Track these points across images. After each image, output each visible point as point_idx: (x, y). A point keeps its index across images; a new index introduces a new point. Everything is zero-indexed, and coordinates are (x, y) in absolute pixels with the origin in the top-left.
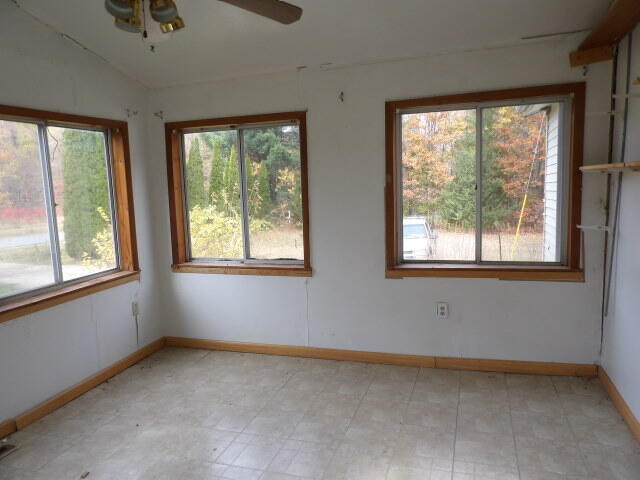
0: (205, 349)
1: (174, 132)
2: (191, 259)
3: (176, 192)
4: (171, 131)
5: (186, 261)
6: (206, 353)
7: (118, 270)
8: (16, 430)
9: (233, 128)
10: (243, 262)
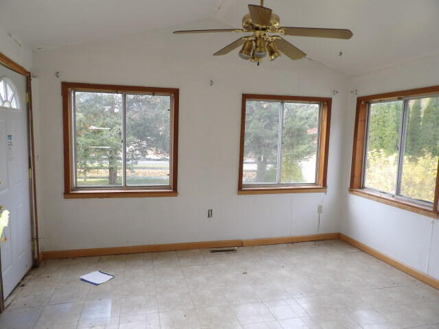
0: (359, 249)
1: (363, 103)
2: (363, 188)
3: (358, 142)
4: (361, 102)
5: (360, 188)
6: (357, 250)
7: (315, 184)
8: (242, 246)
9: (400, 99)
10: (393, 197)
